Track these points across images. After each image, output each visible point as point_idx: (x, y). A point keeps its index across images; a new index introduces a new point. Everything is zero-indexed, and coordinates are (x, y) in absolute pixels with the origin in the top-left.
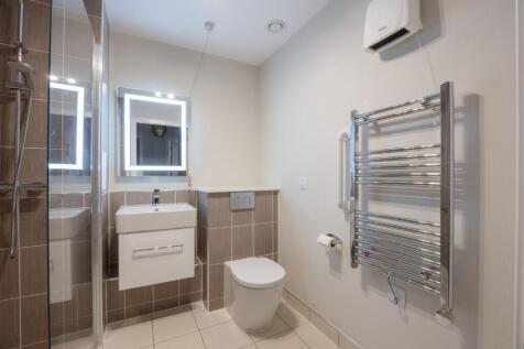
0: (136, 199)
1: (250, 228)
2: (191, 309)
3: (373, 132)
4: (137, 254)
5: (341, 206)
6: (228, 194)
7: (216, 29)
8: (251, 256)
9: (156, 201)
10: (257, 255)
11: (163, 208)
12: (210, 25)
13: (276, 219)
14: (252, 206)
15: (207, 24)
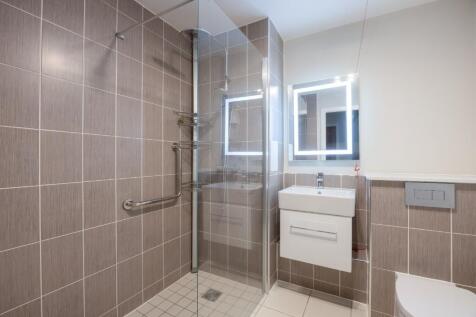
0: (303, 180)
2: (351, 306)
4: (293, 230)
6: (402, 184)
9: (320, 184)
11: (327, 192)
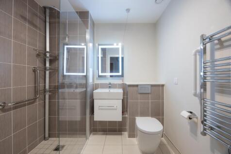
1: (149, 102)
2: (121, 134)
3: (218, 46)
4: (100, 108)
5: (195, 95)
6: (137, 86)
7: (131, 11)
8: (149, 116)
9: (110, 87)
10: (152, 116)
11: (112, 90)
12: (128, 10)
13: (163, 99)
14: (149, 92)
15: (127, 10)
